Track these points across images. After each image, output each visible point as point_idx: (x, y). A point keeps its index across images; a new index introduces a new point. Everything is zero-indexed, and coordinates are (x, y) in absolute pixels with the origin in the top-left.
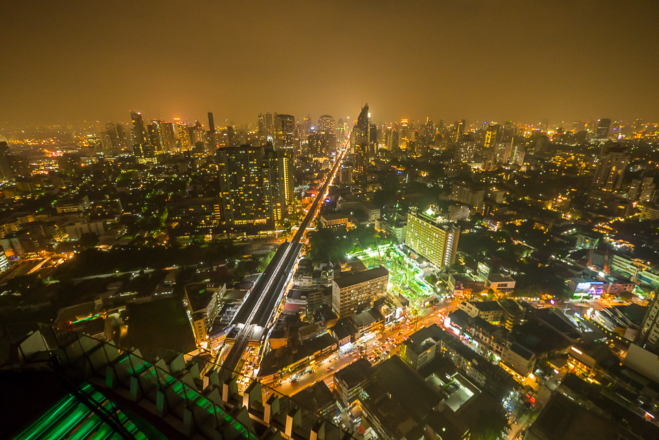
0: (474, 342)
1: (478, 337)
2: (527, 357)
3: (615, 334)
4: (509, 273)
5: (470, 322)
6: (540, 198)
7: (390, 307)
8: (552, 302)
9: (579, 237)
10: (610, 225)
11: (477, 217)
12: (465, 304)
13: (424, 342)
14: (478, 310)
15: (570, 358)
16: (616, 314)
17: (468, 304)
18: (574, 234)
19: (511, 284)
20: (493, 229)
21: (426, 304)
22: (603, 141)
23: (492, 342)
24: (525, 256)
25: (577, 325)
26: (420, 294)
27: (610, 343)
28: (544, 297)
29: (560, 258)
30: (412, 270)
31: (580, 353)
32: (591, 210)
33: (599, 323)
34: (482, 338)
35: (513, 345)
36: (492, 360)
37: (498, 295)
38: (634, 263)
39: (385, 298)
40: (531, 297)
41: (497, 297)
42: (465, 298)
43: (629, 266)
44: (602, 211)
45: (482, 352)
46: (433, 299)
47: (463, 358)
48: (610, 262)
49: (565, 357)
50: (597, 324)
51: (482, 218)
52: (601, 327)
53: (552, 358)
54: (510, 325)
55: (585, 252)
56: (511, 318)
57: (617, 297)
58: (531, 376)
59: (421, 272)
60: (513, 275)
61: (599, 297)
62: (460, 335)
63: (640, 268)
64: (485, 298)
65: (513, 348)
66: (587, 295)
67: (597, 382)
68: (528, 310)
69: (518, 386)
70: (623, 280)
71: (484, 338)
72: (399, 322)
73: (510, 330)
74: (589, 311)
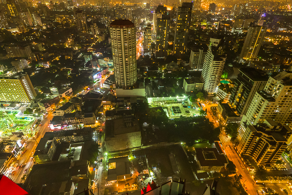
0: (70, 126)
1: (70, 123)
2: (91, 116)
3: (111, 88)
4: (67, 86)
5: (63, 119)
6: (61, 43)
7: (11, 144)
8: (89, 89)
9: (84, 56)
10: (92, 47)
11: (34, 63)
12: (55, 112)
13: (46, 145)
14: (63, 111)
15: (104, 106)
16: (108, 82)
17: (57, 111)
18: (83, 56)
19: (71, 90)
20: (47, 67)
21: (34, 127)
22: (73, 8)
23: (77, 121)
24: (69, 74)
25: (100, 92)
26: (27, 123)
27: (111, 93)
28: (85, 88)
29: (83, 69)
30: (12, 114)
31: (105, 102)
32: (83, 43)
33: (106, 87)
34: (72, 121)
35: (85, 115)
36: (81, 127)
37: (68, 99)
38: (105, 60)
39: (3, 142)
40: (80, 91)
41: (68, 100)
42: (54, 109)
43: (104, 62)
44: (87, 42)
45: (75, 127)
46: (37, 121)
47: (69, 136)
48: (98, 63)
49: (102, 107)
50: (105, 88)
51: (37, 63)
52: (107, 88)
53: (99, 110)
54: (80, 108)
55: (89, 62)
56: (78, 105)
57: (106, 75)
58: (97, 122)
59: (19, 111)
60: (69, 86)
61: (101, 78)
62: (62, 128)
63: (107, 61)
64: (63, 103)
65: (85, 117)
66: (98, 79)
67: (114, 108)
68: (82, 98)
69: (94, 129)
70: (105, 68)
71: (73, 121)
72: (24, 148)
73: (81, 110)
74: (101, 85)
